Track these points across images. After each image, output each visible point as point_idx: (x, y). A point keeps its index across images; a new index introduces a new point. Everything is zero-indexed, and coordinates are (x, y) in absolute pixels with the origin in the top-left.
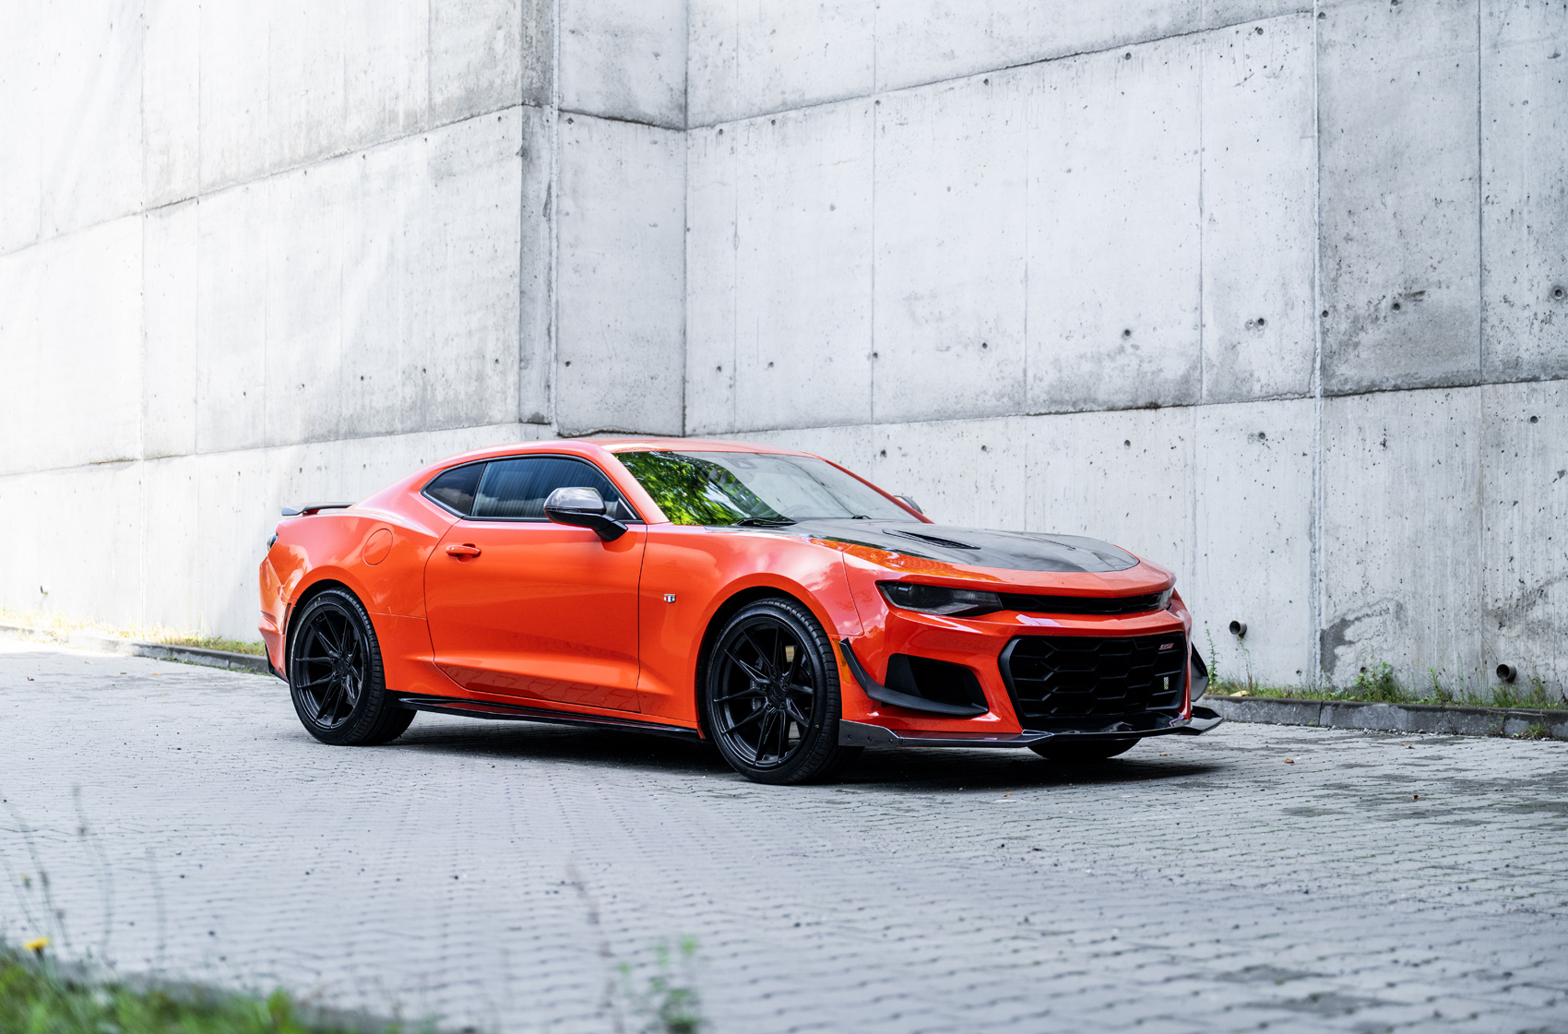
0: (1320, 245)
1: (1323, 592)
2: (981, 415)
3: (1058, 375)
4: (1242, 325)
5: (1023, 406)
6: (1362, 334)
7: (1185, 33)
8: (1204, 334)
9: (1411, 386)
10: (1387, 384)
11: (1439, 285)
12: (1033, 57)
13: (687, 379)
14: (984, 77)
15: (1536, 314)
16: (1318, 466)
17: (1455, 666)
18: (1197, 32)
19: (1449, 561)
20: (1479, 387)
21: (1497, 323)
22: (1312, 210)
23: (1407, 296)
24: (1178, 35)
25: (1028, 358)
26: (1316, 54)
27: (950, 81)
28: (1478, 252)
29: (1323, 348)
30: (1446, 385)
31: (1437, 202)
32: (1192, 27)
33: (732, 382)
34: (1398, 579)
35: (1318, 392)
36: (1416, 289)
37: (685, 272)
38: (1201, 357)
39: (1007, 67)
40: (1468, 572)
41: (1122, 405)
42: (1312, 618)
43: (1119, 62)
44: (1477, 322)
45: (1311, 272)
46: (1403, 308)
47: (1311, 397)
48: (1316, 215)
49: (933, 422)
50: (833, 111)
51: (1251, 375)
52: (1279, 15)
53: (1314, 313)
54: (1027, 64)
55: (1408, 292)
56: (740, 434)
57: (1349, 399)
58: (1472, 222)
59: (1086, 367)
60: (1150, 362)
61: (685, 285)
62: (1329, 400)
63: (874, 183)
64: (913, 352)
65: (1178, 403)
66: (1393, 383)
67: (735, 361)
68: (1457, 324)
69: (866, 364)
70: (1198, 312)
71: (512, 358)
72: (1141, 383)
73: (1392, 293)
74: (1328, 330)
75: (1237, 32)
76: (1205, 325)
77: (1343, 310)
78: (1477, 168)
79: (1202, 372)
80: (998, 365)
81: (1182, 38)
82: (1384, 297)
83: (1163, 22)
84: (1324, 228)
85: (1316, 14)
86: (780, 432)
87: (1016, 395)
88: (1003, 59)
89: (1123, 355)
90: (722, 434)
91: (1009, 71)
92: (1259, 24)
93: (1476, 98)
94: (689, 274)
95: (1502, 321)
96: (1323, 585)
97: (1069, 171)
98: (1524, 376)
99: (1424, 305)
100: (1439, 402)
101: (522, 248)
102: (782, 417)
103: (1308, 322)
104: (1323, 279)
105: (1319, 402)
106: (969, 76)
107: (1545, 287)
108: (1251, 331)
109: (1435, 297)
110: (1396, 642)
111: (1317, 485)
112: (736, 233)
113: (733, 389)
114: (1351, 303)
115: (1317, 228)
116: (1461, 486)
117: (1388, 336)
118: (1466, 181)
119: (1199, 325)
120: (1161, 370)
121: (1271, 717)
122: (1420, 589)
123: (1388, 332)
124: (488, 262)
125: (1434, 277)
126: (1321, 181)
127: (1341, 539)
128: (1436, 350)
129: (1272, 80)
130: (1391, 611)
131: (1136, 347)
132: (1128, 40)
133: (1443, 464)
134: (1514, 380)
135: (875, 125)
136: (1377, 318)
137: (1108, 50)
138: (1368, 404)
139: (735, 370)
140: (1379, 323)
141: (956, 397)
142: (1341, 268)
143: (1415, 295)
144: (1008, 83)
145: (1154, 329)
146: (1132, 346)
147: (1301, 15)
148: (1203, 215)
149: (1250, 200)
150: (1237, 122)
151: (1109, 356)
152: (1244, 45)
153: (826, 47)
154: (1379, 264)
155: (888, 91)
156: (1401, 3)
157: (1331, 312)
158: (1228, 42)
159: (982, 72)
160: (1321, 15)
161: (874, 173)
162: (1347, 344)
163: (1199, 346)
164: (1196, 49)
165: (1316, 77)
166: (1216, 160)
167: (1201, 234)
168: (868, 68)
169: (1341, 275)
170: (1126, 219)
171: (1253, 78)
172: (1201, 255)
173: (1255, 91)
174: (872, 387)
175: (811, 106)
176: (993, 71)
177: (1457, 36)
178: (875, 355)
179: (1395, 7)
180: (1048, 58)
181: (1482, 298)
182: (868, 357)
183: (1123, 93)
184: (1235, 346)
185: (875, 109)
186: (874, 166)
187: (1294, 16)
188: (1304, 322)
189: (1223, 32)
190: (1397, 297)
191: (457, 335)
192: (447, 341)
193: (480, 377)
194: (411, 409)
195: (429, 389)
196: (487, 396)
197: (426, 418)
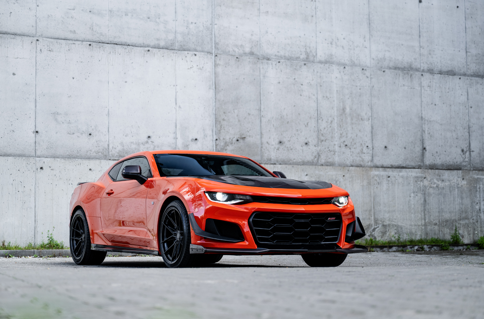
0: (215, 120)
2: (89, 158)
3: (122, 148)
4: (190, 140)
5: (108, 157)
6: (228, 147)
7: (170, 49)
8: (177, 141)
11: (250, 136)
12: (111, 42)
14: (89, 43)
15: (275, 147)
18: (174, 50)
21: (265, 148)
22: (213, 110)
23: (241, 138)
24: (167, 49)
25: (110, 141)
26: (214, 66)
27: (73, 41)
28: (260, 129)
29: (216, 149)
31: (249, 114)
32: (172, 48)
36: (243, 136)
38: (176, 148)
39: (100, 42)
43: (145, 51)
44: (260, 147)
45: (212, 127)
46: (240, 141)
48: (214, 112)
49: (66, 159)
50: (14, 38)
52: (202, 52)
53: (213, 139)
54: (108, 43)
58: (258, 121)
59: (134, 146)
60: (158, 147)
63: (36, 69)
64: (56, 133)
68: (255, 147)
69: (33, 135)
70: (175, 134)
73: (237, 137)
74: (217, 145)
75: (188, 53)
76: (177, 138)
77: (222, 139)
78: (260, 107)
80: (97, 142)
81: (168, 50)
82: (234, 137)
83: (162, 44)
84: (216, 116)
85: (214, 55)
87: (105, 153)
88: (98, 39)
89: (147, 144)
91: (100, 44)
92: (196, 53)
93: (259, 89)
95: (266, 148)
97: (126, 82)
98: (272, 163)
99: (246, 141)
103: (211, 141)
104: (216, 130)
106: (82, 41)
107: (277, 141)
108: (193, 142)
109: (248, 139)
114: (225, 138)
115: (214, 115)
118: (257, 110)
119: (175, 138)
123: (235, 147)
125: (248, 134)
126: (216, 102)
129: (200, 70)
131: (153, 142)
132: (149, 46)
134: (270, 163)
135: (36, 48)
136: (232, 143)
137: (141, 47)
141: (77, 151)
142: (221, 128)
143: (243, 138)
144: (100, 48)
145: (159, 137)
146: (151, 141)
147: (209, 54)
148: (177, 105)
149: (192, 103)
150: (188, 80)
151: (142, 144)
152: (190, 58)
153: (10, 13)
154: (233, 128)
155: (43, 37)
156: (239, 58)
157: (218, 139)
158: (185, 55)
159: (88, 41)
160: (216, 56)
161: (36, 66)
162: (223, 149)
163: (175, 144)
164: (174, 55)
165: (214, 73)
166: (181, 89)
167: (176, 111)
168: (33, 26)
169: (221, 130)
170: (148, 102)
171: (193, 68)
172: (176, 117)
173: (194, 72)
174: (35, 144)
175: (2, 33)
176: (93, 42)
177: (254, 72)
178: (37, 132)
179: (237, 59)
180: (117, 44)
181: (261, 141)
182: (34, 132)
183: (147, 62)
184: (187, 146)
185: (36, 42)
186: (36, 63)
187: (207, 53)
188: (210, 141)
189: (183, 52)
190: (238, 138)
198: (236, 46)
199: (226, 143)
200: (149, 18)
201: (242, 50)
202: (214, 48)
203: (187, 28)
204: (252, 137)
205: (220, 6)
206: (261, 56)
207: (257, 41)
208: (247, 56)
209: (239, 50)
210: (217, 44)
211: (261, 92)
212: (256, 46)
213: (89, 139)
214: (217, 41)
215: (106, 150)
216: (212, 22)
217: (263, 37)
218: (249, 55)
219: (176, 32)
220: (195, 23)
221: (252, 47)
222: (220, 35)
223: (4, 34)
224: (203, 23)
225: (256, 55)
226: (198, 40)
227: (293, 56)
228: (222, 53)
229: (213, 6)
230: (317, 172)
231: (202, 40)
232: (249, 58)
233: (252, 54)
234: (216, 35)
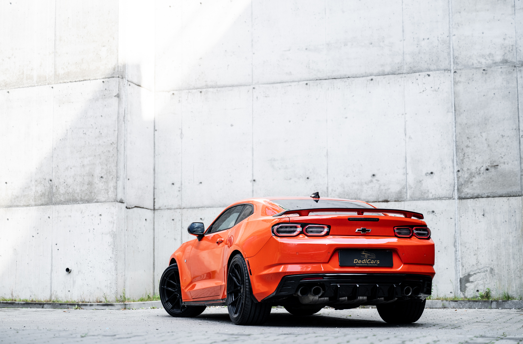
0: (456, 148)
1: (460, 265)
4: (424, 174)
6: (474, 179)
7: (397, 73)
8: (408, 176)
9: (494, 196)
10: (484, 195)
11: (504, 163)
12: (329, 77)
13: (155, 187)
14: (306, 82)
16: (457, 222)
17: (515, 288)
18: (402, 74)
19: (511, 254)
20: (520, 197)
22: (452, 136)
23: (492, 166)
24: (394, 74)
25: (329, 183)
26: (453, 85)
27: (290, 83)
28: (519, 153)
29: (458, 183)
30: (508, 196)
31: (503, 136)
32: (400, 72)
33: (180, 189)
34: (491, 260)
35: (456, 197)
36: (495, 164)
37: (154, 147)
38: (406, 185)
39: (317, 80)
40: (518, 257)
41: (372, 201)
42: (456, 274)
43: (368, 81)
44: (519, 176)
45: (453, 157)
46: (490, 170)
47: (453, 199)
48: (454, 139)
50: (232, 90)
51: (428, 191)
52: (437, 70)
53: (454, 171)
54: (326, 79)
55: (492, 165)
56: (184, 209)
57: (469, 200)
58: (516, 144)
59: (356, 187)
60: (384, 186)
61: (154, 151)
62: (461, 200)
63: (253, 117)
64: (273, 180)
65: (397, 200)
66: (487, 195)
67: (181, 181)
68: (512, 176)
69: (251, 184)
70: (405, 169)
71: (112, 176)
72: (380, 193)
73: (486, 165)
74: (460, 177)
75: (419, 75)
76: (408, 174)
77: (466, 170)
78: (518, 126)
79: (407, 190)
80: (315, 185)
81: (395, 75)
82: (482, 166)
83: (387, 69)
84: (458, 143)
85: (452, 71)
86: (206, 208)
88: (315, 77)
89: (372, 183)
90: (175, 209)
91: (317, 81)
92: (429, 73)
93: (517, 103)
94: (156, 147)
96: (460, 262)
97: (346, 118)
99: (498, 169)
100: (505, 201)
101: (118, 133)
102: (207, 203)
103: (452, 174)
104: (457, 160)
105: (457, 201)
106: (299, 81)
108: (428, 176)
109: (502, 167)
110: (491, 281)
111: (457, 229)
112: (182, 132)
113: (180, 192)
114: (469, 168)
115: (455, 142)
116: (515, 229)
117: (484, 179)
118: (514, 130)
119: (406, 174)
120: (389, 189)
121: (471, 306)
122: (500, 263)
123: (484, 178)
124: (96, 138)
125: (502, 160)
126: (456, 127)
127: (467, 247)
128: (504, 184)
129: (435, 92)
130: (488, 271)
131: (378, 181)
132: (372, 74)
133: (507, 222)
135: (253, 96)
136: (480, 173)
137: (363, 77)
138: (477, 202)
139: (182, 184)
140: (480, 175)
142: (465, 156)
143: (495, 166)
144: (317, 85)
145: (386, 174)
146: (376, 180)
147: (446, 71)
148: (406, 136)
149: (426, 132)
150: (420, 105)
151: (366, 183)
152: (422, 80)
153: (228, 66)
154: (480, 155)
155: (259, 84)
156: (487, 70)
157: (461, 170)
158: (415, 78)
159: (305, 81)
160: (455, 72)
161: (253, 114)
162: (468, 182)
163: (405, 181)
164: (402, 80)
165: (453, 92)
166: (411, 118)
167: (406, 142)
168: (249, 75)
169: (465, 158)
170: (372, 136)
171: (426, 91)
172: (406, 149)
173: (427, 95)
174: (253, 192)
175: (221, 87)
176: (310, 80)
177: (509, 83)
178: (254, 180)
179: (484, 72)
180: (336, 78)
181: (521, 168)
182: (251, 181)
183: (370, 92)
184: (421, 181)
185: (253, 90)
186: (253, 111)
187: (443, 71)
188: (450, 174)
189: (413, 74)
190: (488, 166)
191: (74, 166)
192: (67, 169)
193: (90, 184)
194: (41, 196)
195: (54, 188)
196: (95, 191)
197: (52, 200)
198: (483, 56)
199: (471, 174)
200: (371, 44)
201: (491, 60)
202: (452, 63)
203: (417, 47)
204: (508, 164)
205: (460, 13)
206: (518, 63)
207: (512, 46)
208: (498, 66)
209: (487, 60)
210: (455, 58)
211: (519, 107)
212: (511, 51)
213: (307, 183)
214: (456, 55)
215: (325, 193)
216: (450, 33)
217: (520, 39)
218: (501, 64)
219: (403, 53)
220: (428, 39)
221: (505, 53)
222: (460, 47)
223: (222, 87)
224: (438, 36)
225: (511, 62)
226: (432, 58)
228: (463, 67)
229: (451, 15)
231: (437, 57)
232: (501, 68)
233: (505, 62)
234: (454, 48)
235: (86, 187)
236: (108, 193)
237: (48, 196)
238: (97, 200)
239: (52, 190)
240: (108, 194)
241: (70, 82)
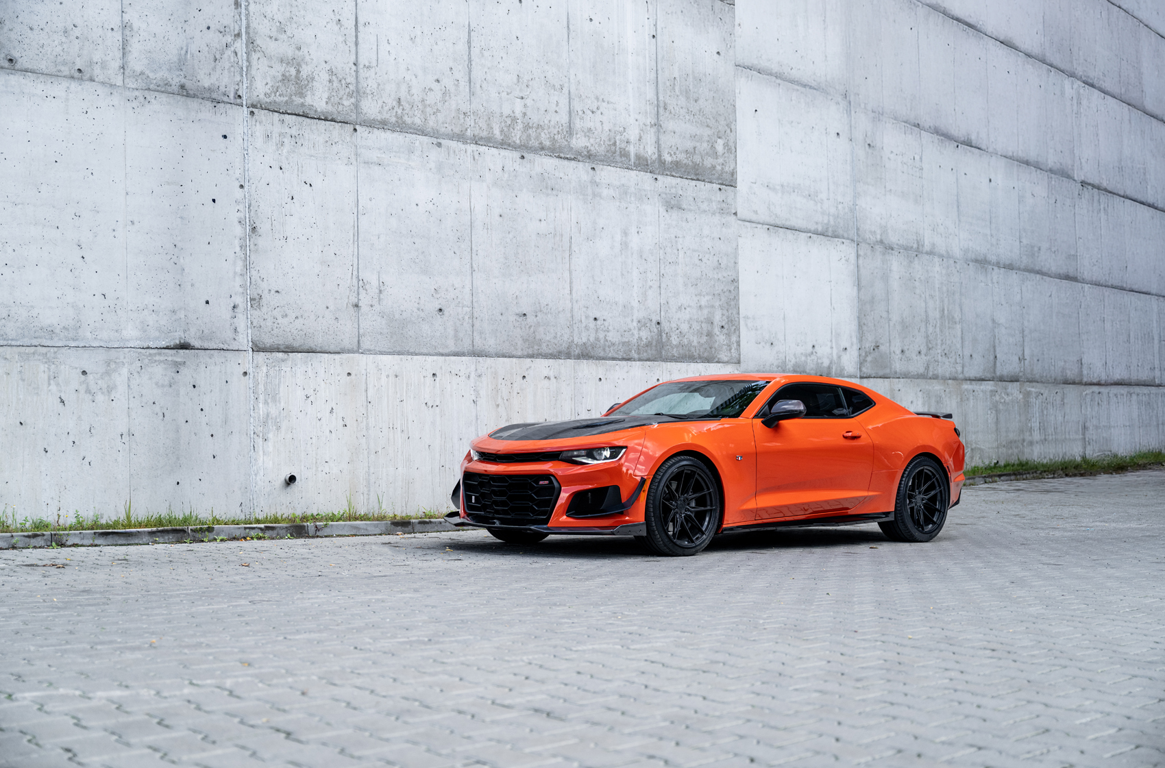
0: (859, 325)
3: (795, 360)
4: (841, 349)
6: (867, 358)
7: (825, 235)
8: (833, 351)
9: (877, 377)
12: (784, 225)
14: (768, 227)
15: (899, 358)
18: (828, 236)
21: (892, 359)
23: (876, 347)
25: (786, 352)
26: (856, 257)
27: (756, 224)
28: (888, 335)
30: (884, 377)
31: (881, 317)
32: (827, 234)
35: (859, 376)
36: (878, 345)
38: (832, 359)
43: (808, 238)
44: (889, 358)
45: (856, 334)
46: (875, 351)
48: (857, 314)
51: (844, 368)
52: (847, 239)
53: (857, 348)
54: (782, 228)
55: (876, 345)
57: (865, 380)
58: (887, 326)
59: (803, 358)
60: (820, 359)
66: (873, 375)
68: (886, 358)
70: (831, 343)
71: (734, 327)
72: (818, 367)
73: (873, 345)
74: (860, 355)
75: (838, 241)
77: (863, 349)
78: (888, 308)
79: (832, 365)
81: (824, 237)
83: (820, 228)
85: (856, 243)
88: (774, 222)
89: (812, 355)
91: (776, 228)
92: (843, 240)
97: (795, 277)
98: (897, 376)
99: (879, 350)
100: (882, 383)
104: (859, 337)
106: (763, 224)
108: (843, 352)
109: (882, 348)
114: (865, 346)
115: (858, 319)
117: (873, 359)
118: (886, 312)
119: (832, 347)
120: (823, 363)
124: (714, 269)
125: (881, 342)
126: (859, 303)
128: (882, 366)
129: (846, 262)
132: (811, 231)
137: (805, 232)
138: (869, 382)
140: (871, 354)
142: (863, 332)
144: (776, 233)
145: (820, 347)
147: (853, 242)
148: (832, 306)
149: (842, 304)
150: (839, 274)
151: (809, 355)
152: (840, 246)
154: (870, 334)
157: (861, 348)
158: (836, 243)
159: (767, 225)
160: (858, 244)
162: (864, 361)
163: (831, 355)
164: (828, 243)
165: (857, 265)
166: (834, 286)
167: (831, 313)
169: (862, 336)
171: (842, 259)
172: (832, 321)
173: (843, 265)
176: (770, 225)
177: (883, 264)
179: (872, 249)
180: (788, 228)
181: (890, 350)
183: (810, 251)
187: (851, 241)
188: (855, 351)
189: (834, 239)
191: (689, 306)
192: (680, 308)
193: (709, 334)
194: (647, 346)
195: (664, 336)
196: (716, 346)
197: (662, 353)
198: (871, 232)
199: (866, 353)
200: (810, 196)
201: (875, 237)
202: (856, 234)
203: (837, 209)
204: (884, 345)
205: (860, 182)
207: (885, 227)
208: (878, 245)
209: (873, 237)
210: (858, 229)
211: (889, 290)
212: (884, 232)
213: (771, 350)
214: (858, 226)
215: (784, 363)
216: (854, 201)
217: (888, 221)
219: (829, 214)
220: (842, 203)
221: (882, 233)
222: (860, 219)
224: (848, 203)
225: (884, 243)
226: (845, 225)
227: (909, 245)
228: (861, 240)
229: (855, 182)
230: (927, 387)
231: (847, 224)
232: (880, 247)
233: (881, 242)
234: (857, 218)
235: (704, 339)
236: (730, 350)
237: (656, 346)
238: (719, 359)
239: (661, 338)
240: (731, 353)
241: (680, 177)
